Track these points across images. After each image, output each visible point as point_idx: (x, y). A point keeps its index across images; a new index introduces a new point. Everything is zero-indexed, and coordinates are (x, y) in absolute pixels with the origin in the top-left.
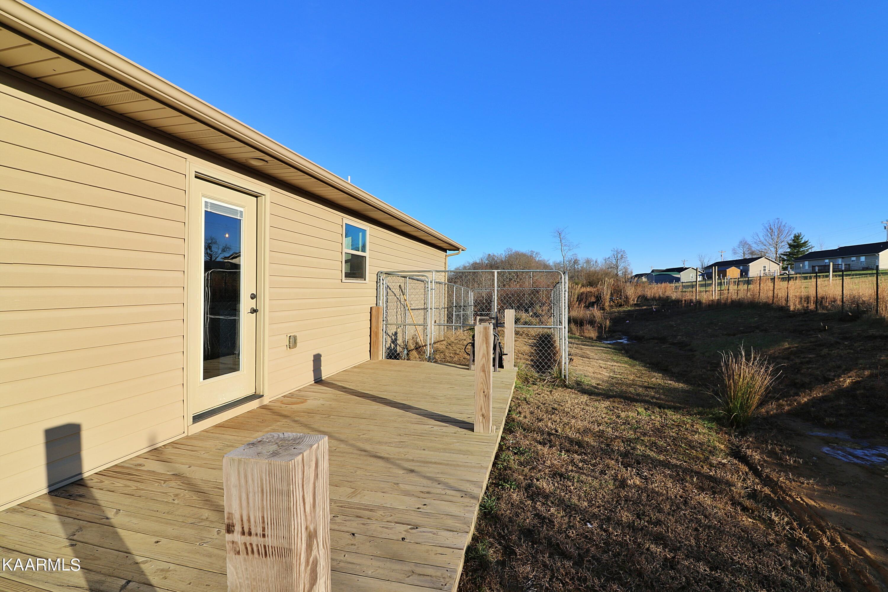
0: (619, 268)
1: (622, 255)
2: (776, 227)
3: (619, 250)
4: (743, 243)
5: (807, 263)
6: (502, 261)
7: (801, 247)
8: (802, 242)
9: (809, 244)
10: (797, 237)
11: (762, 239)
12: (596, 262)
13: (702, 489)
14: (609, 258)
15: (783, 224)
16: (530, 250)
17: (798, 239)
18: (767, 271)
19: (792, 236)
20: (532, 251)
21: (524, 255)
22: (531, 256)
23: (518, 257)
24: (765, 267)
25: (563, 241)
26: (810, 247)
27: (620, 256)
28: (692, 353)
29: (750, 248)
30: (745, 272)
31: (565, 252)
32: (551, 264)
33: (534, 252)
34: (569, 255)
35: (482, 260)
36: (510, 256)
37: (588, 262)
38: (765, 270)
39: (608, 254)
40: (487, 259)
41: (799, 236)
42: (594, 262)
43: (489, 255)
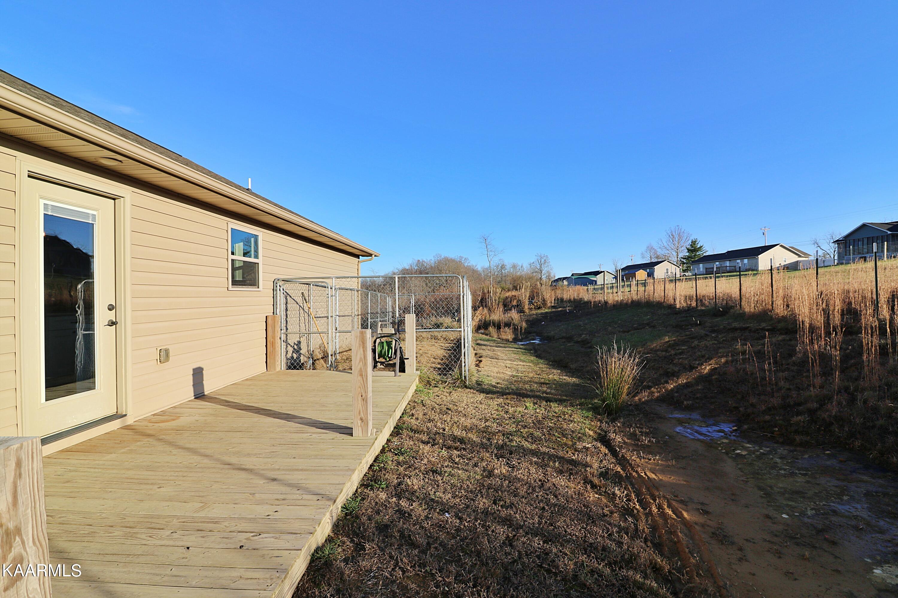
0: (543, 272)
1: (545, 260)
2: (676, 233)
3: (543, 256)
4: (650, 248)
5: (701, 265)
6: (432, 267)
7: (698, 251)
8: (698, 247)
9: (704, 249)
10: (694, 243)
11: (665, 244)
12: (522, 267)
13: (560, 472)
14: (533, 263)
15: (682, 230)
16: (459, 256)
17: (694, 244)
18: (669, 273)
19: (690, 242)
20: (461, 257)
21: (453, 261)
22: (460, 262)
23: (447, 262)
24: (667, 269)
25: (489, 247)
26: (705, 251)
27: (543, 261)
28: (591, 350)
29: (655, 253)
30: (650, 275)
31: (491, 257)
32: (479, 269)
33: (463, 257)
34: (496, 261)
35: (411, 266)
36: (440, 262)
37: (514, 267)
38: (667, 272)
39: (533, 259)
40: (417, 265)
41: (695, 242)
42: (520, 267)
43: (419, 261)
